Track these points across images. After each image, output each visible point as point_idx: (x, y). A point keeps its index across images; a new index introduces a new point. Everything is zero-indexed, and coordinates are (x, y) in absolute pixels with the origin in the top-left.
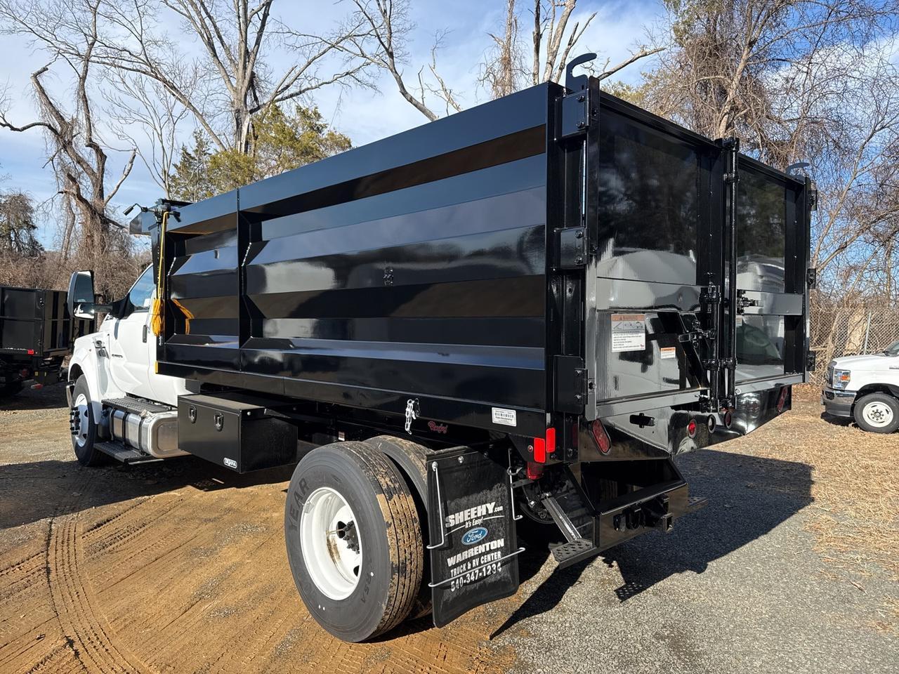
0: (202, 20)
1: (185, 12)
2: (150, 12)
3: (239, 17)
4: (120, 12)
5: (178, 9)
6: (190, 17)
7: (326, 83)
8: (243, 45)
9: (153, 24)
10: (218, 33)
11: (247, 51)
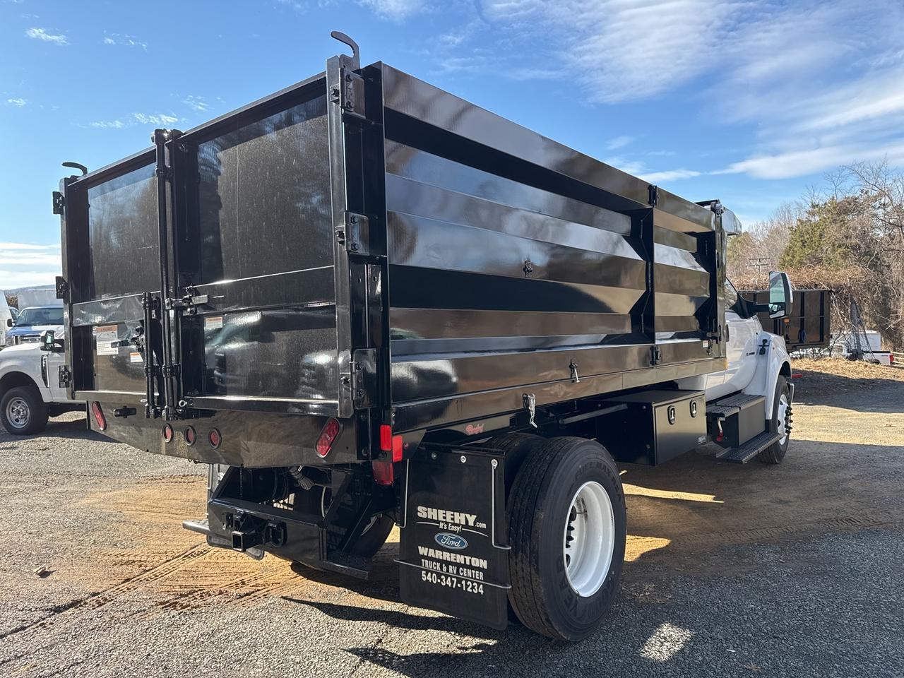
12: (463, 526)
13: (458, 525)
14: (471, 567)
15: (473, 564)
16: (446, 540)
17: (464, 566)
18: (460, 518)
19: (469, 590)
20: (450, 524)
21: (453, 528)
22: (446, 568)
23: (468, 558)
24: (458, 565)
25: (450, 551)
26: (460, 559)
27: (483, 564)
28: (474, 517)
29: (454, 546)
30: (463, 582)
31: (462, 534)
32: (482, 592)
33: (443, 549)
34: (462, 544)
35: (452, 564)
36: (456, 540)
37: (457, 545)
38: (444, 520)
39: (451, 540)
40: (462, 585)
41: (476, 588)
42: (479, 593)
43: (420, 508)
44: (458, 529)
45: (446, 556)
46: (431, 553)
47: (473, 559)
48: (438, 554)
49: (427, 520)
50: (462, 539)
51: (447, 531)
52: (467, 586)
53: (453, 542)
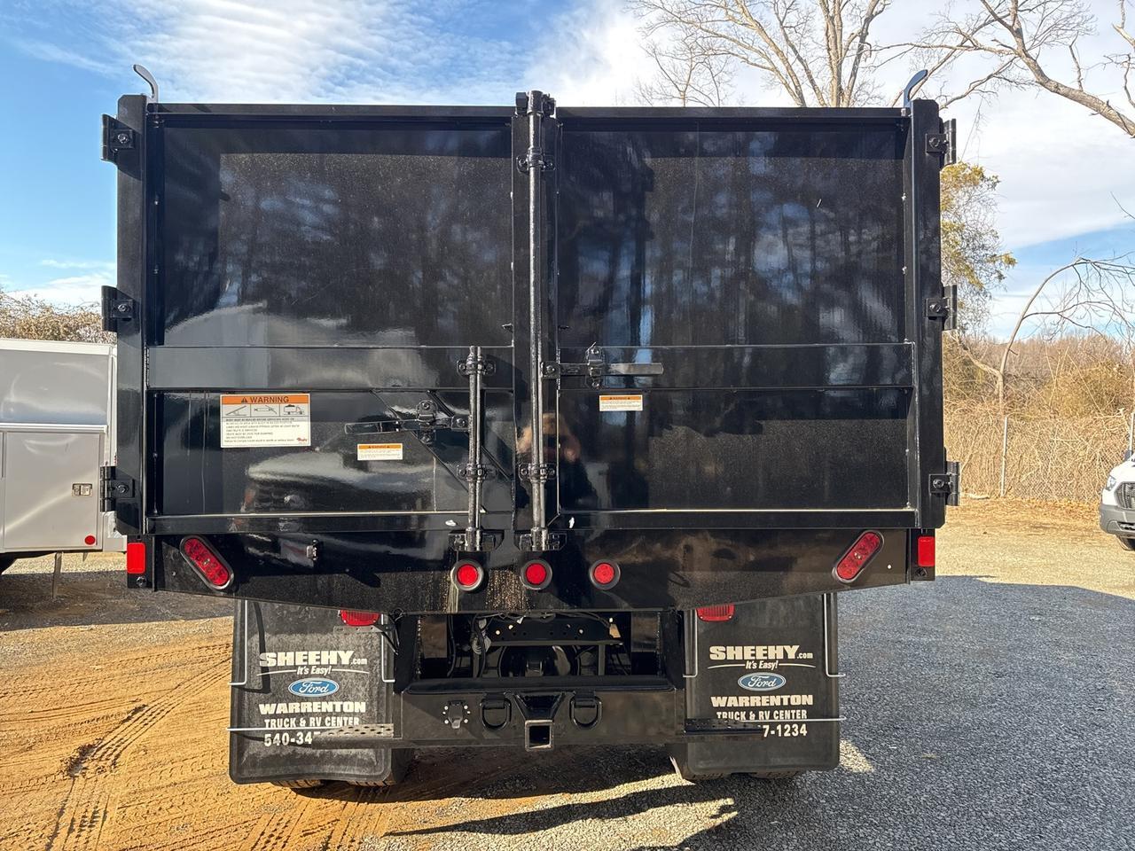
0: (789, 68)
1: (768, 65)
2: (726, 78)
3: (829, 50)
4: (697, 88)
5: (760, 64)
6: (775, 69)
7: (957, 99)
8: (835, 83)
9: (730, 90)
10: (810, 77)
11: (840, 89)
12: (780, 661)
13: (774, 661)
14: (790, 707)
15: (793, 703)
16: (754, 681)
17: (782, 707)
18: (776, 652)
19: (787, 734)
20: (761, 662)
21: (766, 666)
22: (754, 715)
23: (785, 698)
24: (772, 709)
25: (760, 694)
26: (775, 700)
27: (808, 700)
28: (796, 648)
29: (766, 686)
30: (779, 727)
31: (778, 670)
32: (805, 733)
33: (750, 693)
34: (779, 681)
35: (764, 709)
36: (771, 679)
37: (772, 686)
38: (754, 658)
39: (763, 680)
40: (777, 731)
41: (796, 730)
42: (800, 735)
43: (713, 649)
44: (772, 666)
45: (755, 701)
46: (733, 701)
47: (793, 697)
48: (744, 701)
49: (726, 661)
50: (777, 675)
51: (758, 670)
52: (784, 731)
53: (765, 683)
